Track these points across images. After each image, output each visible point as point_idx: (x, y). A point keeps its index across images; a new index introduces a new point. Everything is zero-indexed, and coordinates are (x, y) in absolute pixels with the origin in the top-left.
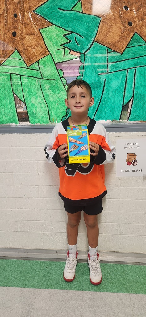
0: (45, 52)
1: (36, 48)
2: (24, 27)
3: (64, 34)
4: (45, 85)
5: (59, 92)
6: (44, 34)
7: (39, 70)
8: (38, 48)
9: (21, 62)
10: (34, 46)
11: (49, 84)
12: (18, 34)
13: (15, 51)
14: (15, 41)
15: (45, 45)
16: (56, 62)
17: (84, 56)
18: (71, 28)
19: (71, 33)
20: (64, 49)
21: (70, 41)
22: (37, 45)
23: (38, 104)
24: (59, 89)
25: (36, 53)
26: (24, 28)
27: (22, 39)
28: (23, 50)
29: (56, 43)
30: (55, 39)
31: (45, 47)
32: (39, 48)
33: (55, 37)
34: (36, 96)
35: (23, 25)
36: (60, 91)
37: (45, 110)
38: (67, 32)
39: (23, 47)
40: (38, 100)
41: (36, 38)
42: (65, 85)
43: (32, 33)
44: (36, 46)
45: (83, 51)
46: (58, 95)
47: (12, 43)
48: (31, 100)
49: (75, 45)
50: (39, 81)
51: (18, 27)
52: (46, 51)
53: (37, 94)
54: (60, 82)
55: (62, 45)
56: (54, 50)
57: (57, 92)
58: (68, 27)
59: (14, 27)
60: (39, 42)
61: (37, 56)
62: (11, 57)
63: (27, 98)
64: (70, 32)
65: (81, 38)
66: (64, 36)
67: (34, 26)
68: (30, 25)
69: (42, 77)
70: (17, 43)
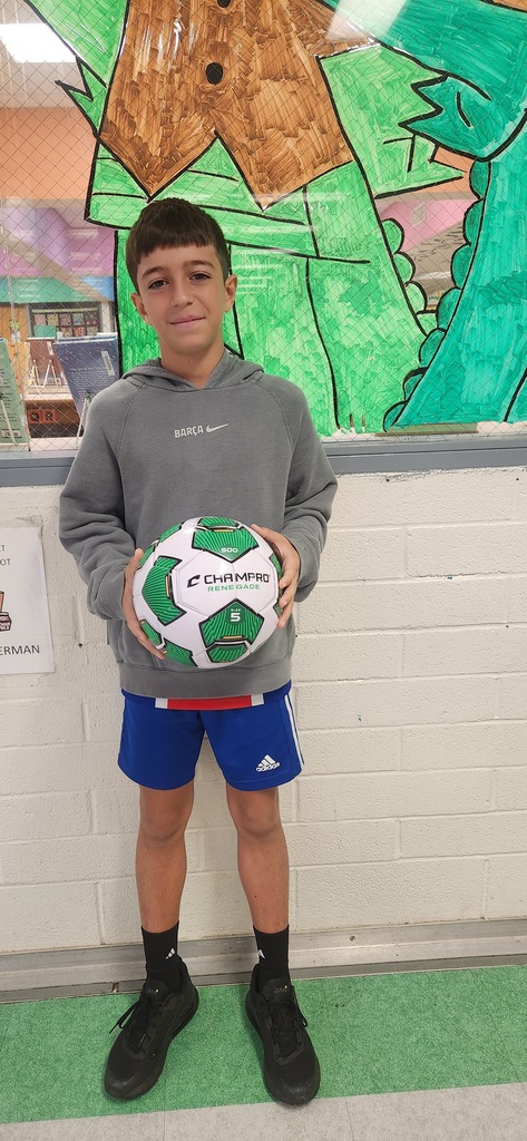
0: (337, 149)
1: (301, 132)
2: (256, 46)
3: (413, 82)
4: (329, 283)
5: (381, 311)
6: (337, 80)
7: (306, 222)
8: (310, 133)
9: (236, 190)
10: (291, 125)
11: (343, 279)
12: (232, 73)
13: (211, 145)
14: (217, 101)
15: (336, 123)
16: (377, 190)
17: (487, 171)
18: (443, 57)
19: (442, 79)
20: (413, 139)
21: (439, 110)
22: (306, 121)
23: (293, 358)
24: (383, 298)
25: (298, 155)
26: (258, 52)
27: (246, 94)
28: (245, 140)
29: (381, 116)
30: (378, 101)
31: (336, 128)
32: (313, 134)
33: (378, 91)
34: (289, 325)
35: (254, 38)
36: (384, 307)
37: (322, 381)
38: (428, 72)
39: (248, 128)
40: (297, 343)
41: (305, 92)
42: (407, 283)
43: (286, 72)
44: (300, 124)
45: (486, 152)
46: (375, 324)
47: (203, 110)
48: (269, 344)
49: (455, 125)
50: (303, 266)
51: (231, 45)
52: (338, 151)
53: (292, 321)
54: (388, 271)
55: (403, 125)
56: (372, 145)
57: (373, 310)
58: (434, 55)
59: (216, 43)
60: (315, 110)
61: (302, 167)
62: (193, 168)
63: (250, 336)
64: (438, 76)
65: (482, 101)
66: (415, 87)
67: (297, 45)
68: (281, 41)
69: (317, 250)
70: (224, 113)
